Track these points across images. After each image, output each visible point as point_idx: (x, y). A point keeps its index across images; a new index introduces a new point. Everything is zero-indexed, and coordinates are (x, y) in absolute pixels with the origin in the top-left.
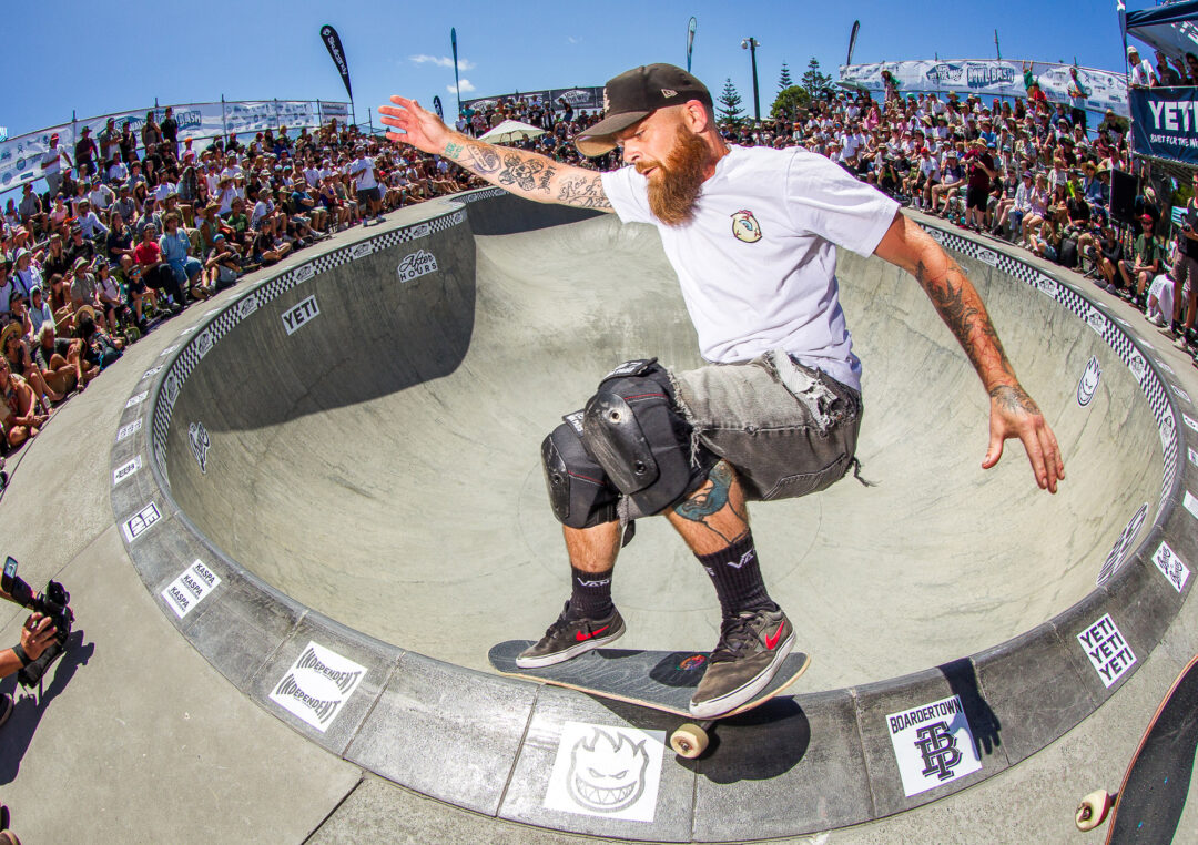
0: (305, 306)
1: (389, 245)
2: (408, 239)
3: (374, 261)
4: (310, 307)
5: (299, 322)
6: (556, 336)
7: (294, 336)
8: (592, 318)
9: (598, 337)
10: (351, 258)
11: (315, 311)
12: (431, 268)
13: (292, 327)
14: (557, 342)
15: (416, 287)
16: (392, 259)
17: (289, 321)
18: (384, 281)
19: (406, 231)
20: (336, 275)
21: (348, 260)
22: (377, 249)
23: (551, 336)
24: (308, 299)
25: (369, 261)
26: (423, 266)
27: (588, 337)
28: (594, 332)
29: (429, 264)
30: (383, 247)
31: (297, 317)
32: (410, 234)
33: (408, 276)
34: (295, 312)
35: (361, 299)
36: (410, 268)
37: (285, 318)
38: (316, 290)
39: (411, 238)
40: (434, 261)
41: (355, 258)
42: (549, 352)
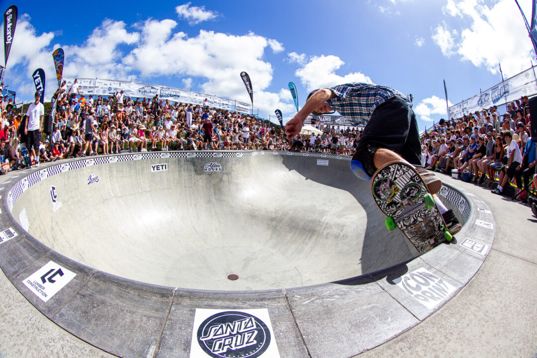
0: (162, 166)
1: (203, 156)
2: (211, 156)
3: (196, 160)
4: (164, 167)
5: (157, 169)
6: (258, 211)
7: (153, 173)
8: (278, 208)
9: (274, 216)
10: (186, 157)
11: (166, 168)
12: (218, 170)
13: (154, 170)
14: (257, 213)
15: (210, 175)
16: (203, 162)
17: (154, 168)
18: (197, 168)
19: (211, 153)
20: (178, 160)
21: (185, 157)
22: (198, 156)
23: (256, 210)
24: (164, 164)
25: (193, 160)
26: (215, 168)
27: (270, 215)
28: (274, 214)
29: (218, 168)
30: (200, 156)
31: (157, 168)
32: (213, 155)
33: (208, 170)
34: (157, 166)
35: (186, 172)
36: (210, 167)
37: (152, 166)
38: (168, 162)
39: (213, 156)
40: (220, 167)
41: (188, 157)
42: (251, 215)
